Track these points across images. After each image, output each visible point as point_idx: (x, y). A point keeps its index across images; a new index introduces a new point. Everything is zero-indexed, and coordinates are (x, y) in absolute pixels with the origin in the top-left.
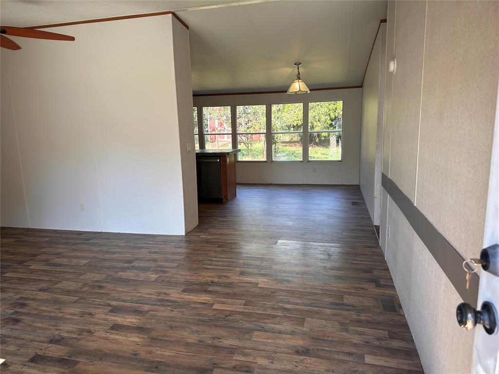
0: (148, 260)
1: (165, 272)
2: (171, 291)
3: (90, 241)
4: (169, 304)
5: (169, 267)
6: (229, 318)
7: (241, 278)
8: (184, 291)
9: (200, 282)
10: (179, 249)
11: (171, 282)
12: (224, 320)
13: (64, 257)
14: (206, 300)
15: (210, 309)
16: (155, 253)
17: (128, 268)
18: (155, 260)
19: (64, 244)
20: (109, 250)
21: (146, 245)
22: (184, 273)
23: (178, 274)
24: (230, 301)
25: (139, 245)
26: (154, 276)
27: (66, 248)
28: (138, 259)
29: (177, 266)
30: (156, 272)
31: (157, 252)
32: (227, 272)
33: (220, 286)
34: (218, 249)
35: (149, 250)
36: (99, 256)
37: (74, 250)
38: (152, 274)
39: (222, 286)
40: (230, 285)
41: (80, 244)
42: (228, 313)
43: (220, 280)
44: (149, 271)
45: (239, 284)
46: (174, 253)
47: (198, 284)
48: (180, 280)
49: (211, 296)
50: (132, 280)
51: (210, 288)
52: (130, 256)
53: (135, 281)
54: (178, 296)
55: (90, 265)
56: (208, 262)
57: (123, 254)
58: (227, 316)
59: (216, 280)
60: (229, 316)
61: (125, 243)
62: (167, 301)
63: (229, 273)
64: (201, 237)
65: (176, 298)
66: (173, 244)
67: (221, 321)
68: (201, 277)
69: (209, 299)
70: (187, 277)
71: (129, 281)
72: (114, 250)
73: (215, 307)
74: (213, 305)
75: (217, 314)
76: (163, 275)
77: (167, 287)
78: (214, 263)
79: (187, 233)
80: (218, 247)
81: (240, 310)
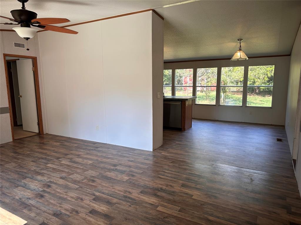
0: (126, 166)
1: (133, 176)
2: (133, 191)
3: (98, 149)
4: (130, 200)
5: (137, 173)
6: (166, 219)
7: (181, 189)
8: (141, 192)
9: (153, 187)
10: (146, 161)
11: (135, 184)
12: (162, 221)
13: (81, 158)
14: (154, 202)
15: (155, 209)
16: (132, 161)
17: (113, 170)
18: (130, 167)
19: (84, 149)
20: (106, 156)
21: (128, 155)
22: (145, 179)
23: (140, 179)
24: (170, 206)
25: (124, 155)
26: (126, 178)
27: (84, 152)
28: (120, 165)
29: (142, 173)
30: (128, 175)
31: (133, 160)
32: (173, 183)
33: (165, 193)
34: (171, 164)
35: (129, 159)
36: (99, 159)
37: (88, 154)
38: (126, 176)
39: (167, 193)
40: (173, 194)
41: (92, 150)
42: (166, 215)
43: (167, 188)
44: (124, 173)
45: (180, 194)
46: (142, 163)
47: (151, 188)
48: (141, 183)
49: (158, 199)
50: (112, 178)
51: (159, 194)
52: (117, 161)
53: (115, 180)
54: (137, 195)
55: (93, 165)
56: (162, 172)
57: (113, 159)
58: (165, 218)
59: (164, 187)
60: (167, 218)
61: (116, 152)
62: (129, 198)
63: (175, 183)
64: (162, 154)
65: (135, 197)
66: (144, 156)
67: (160, 220)
68: (155, 184)
69: (156, 201)
70: (146, 182)
71: (110, 179)
72: (109, 156)
73: (159, 209)
74: (157, 207)
75: (158, 215)
76: (132, 178)
77: (132, 188)
78: (166, 174)
79: (154, 150)
80: (171, 163)
81: (175, 215)
